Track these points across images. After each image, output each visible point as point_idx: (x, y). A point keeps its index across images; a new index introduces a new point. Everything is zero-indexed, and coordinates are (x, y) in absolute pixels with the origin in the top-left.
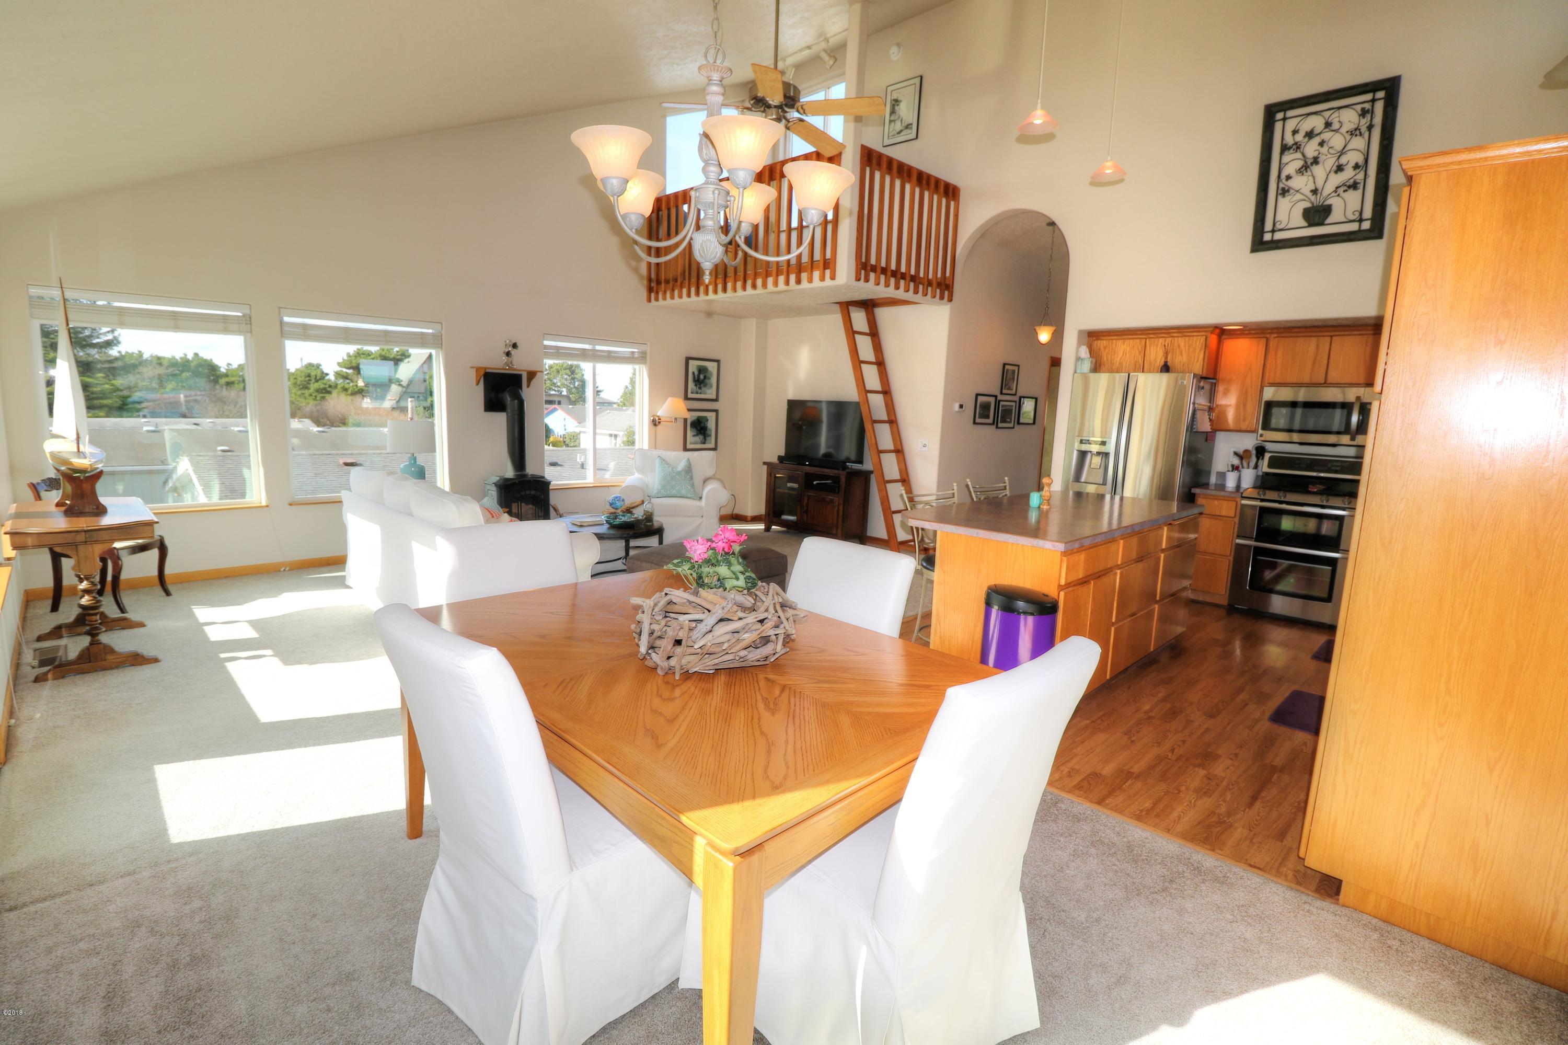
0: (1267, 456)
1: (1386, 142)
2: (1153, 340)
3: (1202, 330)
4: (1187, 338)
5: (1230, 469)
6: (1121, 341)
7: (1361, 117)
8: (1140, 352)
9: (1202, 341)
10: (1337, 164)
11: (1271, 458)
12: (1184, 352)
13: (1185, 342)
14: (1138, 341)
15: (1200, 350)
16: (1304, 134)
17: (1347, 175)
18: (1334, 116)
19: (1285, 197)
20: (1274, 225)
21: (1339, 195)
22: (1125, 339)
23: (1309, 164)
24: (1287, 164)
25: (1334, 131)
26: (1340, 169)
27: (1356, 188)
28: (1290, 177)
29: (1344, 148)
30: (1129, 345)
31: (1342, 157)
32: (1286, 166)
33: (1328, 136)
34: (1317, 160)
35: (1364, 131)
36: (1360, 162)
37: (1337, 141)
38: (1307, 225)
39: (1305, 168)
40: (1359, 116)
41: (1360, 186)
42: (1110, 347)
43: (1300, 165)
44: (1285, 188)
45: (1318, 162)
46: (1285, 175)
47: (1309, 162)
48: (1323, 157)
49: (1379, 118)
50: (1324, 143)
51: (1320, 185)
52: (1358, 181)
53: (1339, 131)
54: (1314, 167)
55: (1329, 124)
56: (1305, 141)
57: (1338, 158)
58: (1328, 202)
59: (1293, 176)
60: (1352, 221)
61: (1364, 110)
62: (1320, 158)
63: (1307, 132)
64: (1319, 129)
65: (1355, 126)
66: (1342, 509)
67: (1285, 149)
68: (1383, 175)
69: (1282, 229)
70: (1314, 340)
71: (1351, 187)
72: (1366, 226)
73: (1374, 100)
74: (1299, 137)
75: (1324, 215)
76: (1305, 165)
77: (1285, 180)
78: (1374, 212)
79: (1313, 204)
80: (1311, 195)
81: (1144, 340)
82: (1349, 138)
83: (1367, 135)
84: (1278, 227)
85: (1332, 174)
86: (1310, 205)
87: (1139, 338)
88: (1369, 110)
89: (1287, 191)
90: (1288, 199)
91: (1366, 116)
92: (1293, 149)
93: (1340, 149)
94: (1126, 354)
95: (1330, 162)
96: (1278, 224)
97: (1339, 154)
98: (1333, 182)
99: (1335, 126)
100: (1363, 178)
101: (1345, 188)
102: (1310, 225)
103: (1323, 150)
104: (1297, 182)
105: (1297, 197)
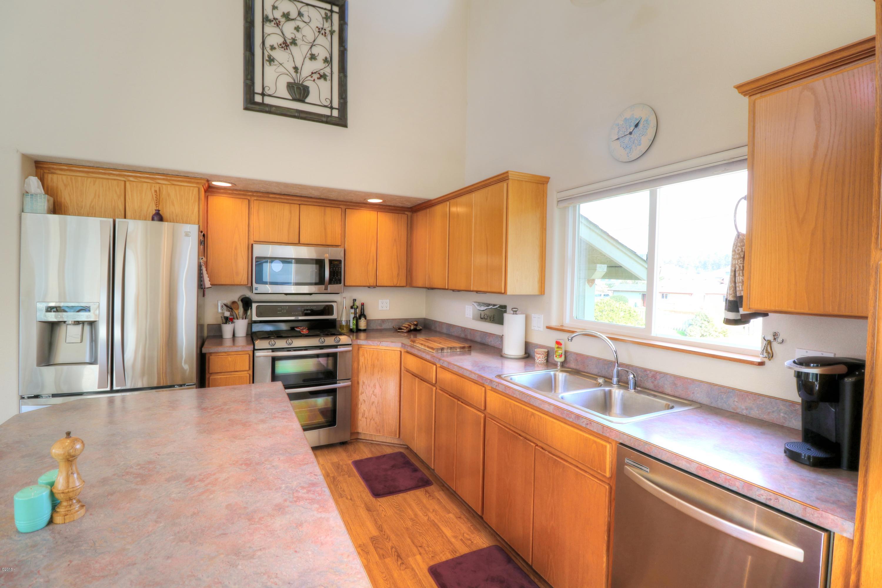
0: (254, 306)
1: (341, 49)
2: (134, 183)
3: (193, 180)
4: (177, 188)
5: (224, 321)
6: (89, 180)
7: (325, 20)
8: (118, 195)
9: (194, 192)
10: (310, 52)
11: (257, 307)
12: (175, 203)
13: (177, 192)
14: (115, 182)
15: (194, 202)
16: (281, 14)
17: (318, 65)
18: (305, 10)
19: (270, 65)
20: (263, 89)
21: (314, 80)
22: (94, 178)
23: (288, 43)
24: (269, 35)
25: (305, 22)
26: (313, 57)
27: (325, 79)
28: (272, 48)
29: (314, 41)
30: (103, 186)
31: (314, 48)
32: (268, 37)
33: (301, 25)
34: (294, 42)
35: (325, 33)
36: (326, 58)
37: (308, 32)
38: (291, 98)
39: (285, 45)
40: (323, 18)
41: (329, 78)
42: (72, 183)
43: (281, 40)
44: (269, 56)
45: (295, 44)
46: (268, 44)
47: (288, 42)
48: (299, 42)
49: (336, 27)
50: (297, 29)
51: (299, 65)
52: (327, 74)
53: (309, 24)
54: (292, 48)
55: (300, 14)
56: (283, 20)
57: (311, 48)
58: (306, 83)
59: (275, 48)
60: (326, 106)
61: (324, 16)
62: (296, 42)
63: (284, 13)
64: (294, 14)
65: (320, 26)
66: (335, 346)
67: (266, 19)
68: (342, 75)
69: (269, 96)
70: (287, 206)
71: (323, 77)
72: (335, 113)
73: (331, 11)
74: (278, 14)
75: (304, 94)
76: (285, 43)
77: (268, 49)
78: (340, 103)
79: (294, 80)
80: (292, 71)
81: (123, 183)
82: (317, 34)
83: (329, 37)
84: (267, 92)
85: (307, 60)
86: (292, 81)
87: (115, 180)
88: (328, 18)
89: (271, 60)
90: (273, 68)
91: (327, 21)
92: (272, 24)
93: (312, 41)
94: (99, 197)
95: (305, 49)
96: (266, 89)
97: (311, 44)
98: (309, 67)
99: (306, 19)
100: (330, 72)
101: (318, 76)
102: (294, 100)
103: (299, 36)
104: (279, 55)
105: (281, 69)
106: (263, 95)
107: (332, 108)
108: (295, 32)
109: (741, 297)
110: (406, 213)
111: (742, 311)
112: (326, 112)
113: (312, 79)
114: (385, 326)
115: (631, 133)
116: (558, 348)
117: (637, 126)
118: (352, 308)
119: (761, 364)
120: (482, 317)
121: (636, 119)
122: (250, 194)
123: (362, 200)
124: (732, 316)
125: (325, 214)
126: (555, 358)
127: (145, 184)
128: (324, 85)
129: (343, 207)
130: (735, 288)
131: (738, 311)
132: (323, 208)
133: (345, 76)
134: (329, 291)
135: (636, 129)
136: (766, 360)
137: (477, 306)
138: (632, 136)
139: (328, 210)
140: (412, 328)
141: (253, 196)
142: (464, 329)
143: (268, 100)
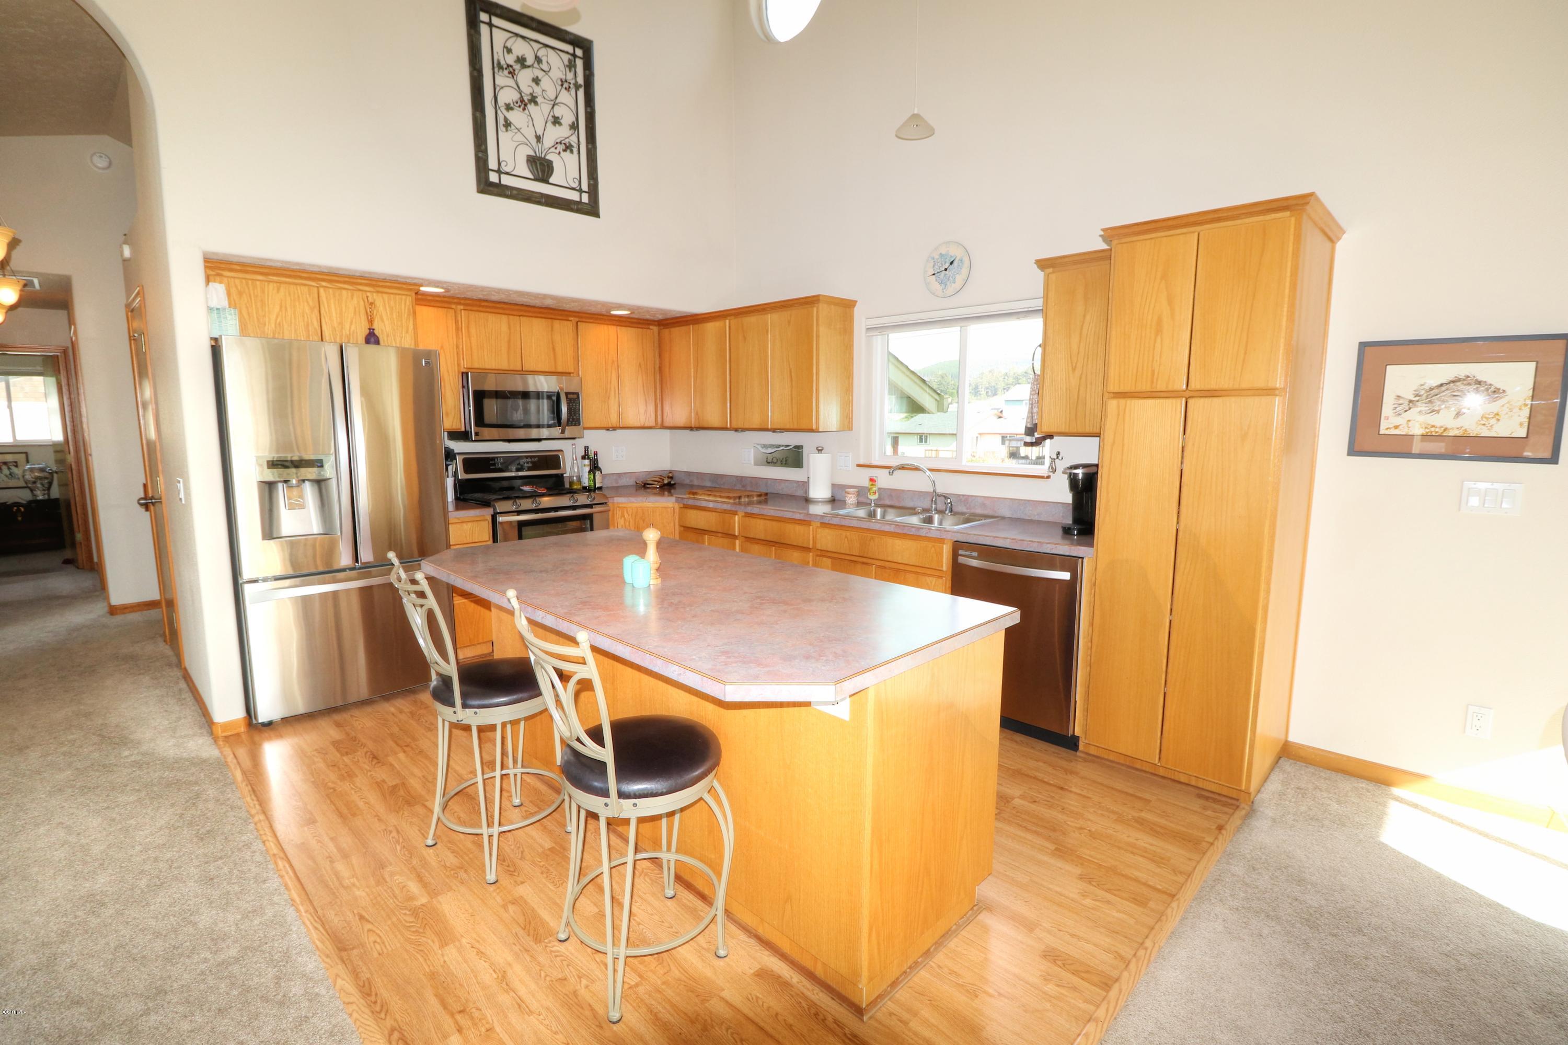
0: (459, 459)
1: (589, 110)
2: (330, 291)
6: (271, 285)
7: (568, 70)
8: (312, 309)
9: (408, 303)
10: (552, 114)
12: (385, 318)
13: (384, 301)
14: (305, 289)
15: (409, 315)
16: (515, 58)
17: (563, 132)
18: (542, 53)
19: (507, 130)
20: (499, 164)
21: (559, 153)
22: (277, 282)
23: (526, 101)
24: (502, 88)
25: (544, 71)
26: (556, 121)
27: (572, 152)
28: (509, 108)
29: (556, 98)
30: (290, 294)
31: (556, 107)
32: (501, 91)
33: (540, 74)
34: (533, 100)
35: (570, 87)
36: (573, 123)
37: (548, 86)
38: (532, 177)
39: (522, 104)
40: (566, 66)
41: (575, 150)
42: (249, 289)
43: (515, 96)
44: (506, 119)
45: (536, 103)
46: (501, 102)
47: (526, 98)
48: (539, 100)
49: (580, 80)
50: (536, 81)
51: (540, 133)
52: (573, 144)
53: (549, 74)
54: (531, 107)
55: (538, 60)
56: (517, 67)
57: (553, 108)
58: (548, 157)
59: (512, 109)
60: (573, 189)
61: (566, 63)
62: (537, 100)
63: (518, 57)
64: (530, 60)
65: (563, 77)
66: (590, 506)
67: (498, 66)
68: (590, 146)
69: (507, 173)
70: (504, 318)
71: (568, 148)
72: (585, 198)
73: (574, 55)
74: (510, 59)
75: (548, 171)
76: (522, 101)
77: (503, 109)
78: (589, 185)
79: (535, 153)
80: (533, 141)
81: (315, 289)
82: (559, 88)
83: (573, 91)
84: (504, 168)
85: (549, 124)
86: (532, 153)
87: (305, 285)
88: (571, 66)
89: (508, 124)
90: (510, 134)
91: (570, 71)
92: (506, 72)
93: (553, 97)
94: (286, 310)
95: (546, 108)
96: (503, 164)
97: (552, 103)
98: (553, 135)
99: (545, 66)
100: (577, 142)
101: (563, 147)
102: (536, 179)
103: (537, 90)
104: (516, 116)
105: (519, 137)
106: (499, 172)
107: (581, 191)
108: (534, 85)
109: (1036, 424)
110: (651, 327)
111: (1037, 435)
112: (574, 196)
113: (557, 151)
114: (624, 482)
115: (946, 270)
116: (872, 485)
117: (952, 263)
118: (583, 458)
119: (1048, 477)
120: (770, 460)
121: (951, 257)
122: (455, 301)
123: (604, 311)
124: (1029, 439)
125: (552, 330)
126: (869, 496)
127: (344, 292)
128: (570, 159)
129: (574, 320)
130: (1032, 417)
131: (1034, 436)
132: (550, 320)
133: (595, 147)
134: (566, 435)
135: (951, 267)
136: (1051, 474)
137: (760, 449)
138: (947, 272)
139: (557, 324)
140: (666, 481)
141: (460, 304)
142: (741, 479)
143: (506, 180)
